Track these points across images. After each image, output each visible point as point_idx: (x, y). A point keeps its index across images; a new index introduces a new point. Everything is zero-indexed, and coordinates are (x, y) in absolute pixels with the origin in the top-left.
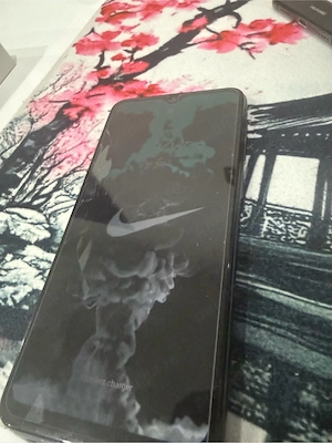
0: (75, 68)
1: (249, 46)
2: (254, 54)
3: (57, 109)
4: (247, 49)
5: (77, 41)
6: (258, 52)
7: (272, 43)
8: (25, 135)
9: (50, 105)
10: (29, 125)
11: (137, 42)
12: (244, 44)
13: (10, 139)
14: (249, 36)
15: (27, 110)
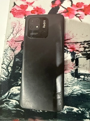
0: (18, 25)
1: (78, 16)
2: (81, 19)
3: (20, 45)
4: (78, 17)
5: (11, 10)
6: (82, 19)
7: (86, 15)
8: (14, 57)
9: (16, 43)
10: (13, 52)
11: (37, 11)
12: (77, 14)
13: (9, 59)
14: (77, 11)
15: (8, 45)
